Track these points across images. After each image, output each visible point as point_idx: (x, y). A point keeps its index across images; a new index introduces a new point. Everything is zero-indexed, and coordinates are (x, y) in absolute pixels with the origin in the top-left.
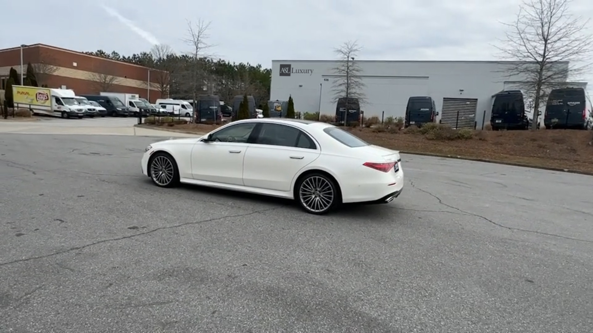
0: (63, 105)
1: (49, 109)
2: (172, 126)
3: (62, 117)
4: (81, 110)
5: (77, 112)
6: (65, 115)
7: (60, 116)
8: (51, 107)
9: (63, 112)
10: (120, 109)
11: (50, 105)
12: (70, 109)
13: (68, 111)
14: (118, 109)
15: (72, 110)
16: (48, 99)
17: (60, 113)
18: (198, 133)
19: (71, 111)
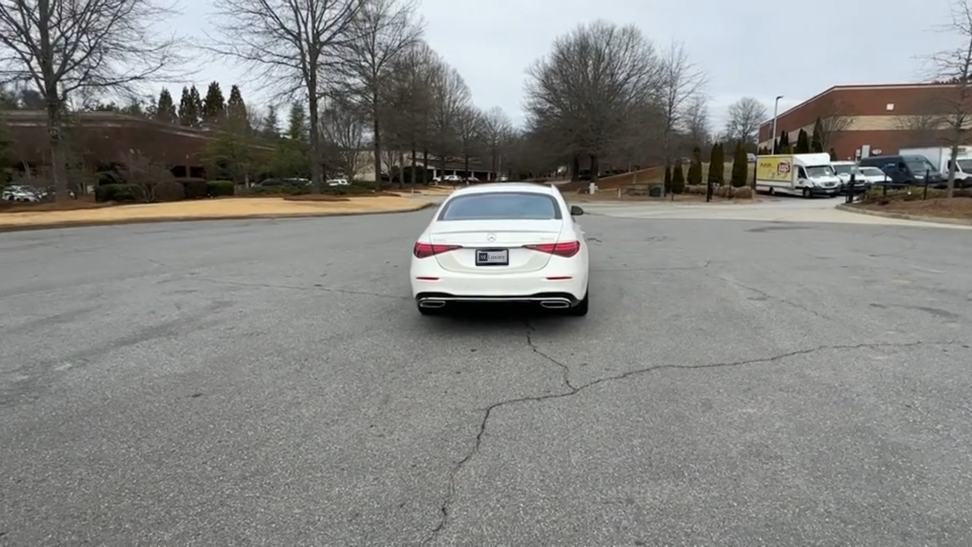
0: (805, 177)
1: (789, 185)
2: (885, 203)
3: (804, 197)
4: (831, 184)
5: (824, 187)
6: (808, 193)
7: (801, 194)
8: (792, 182)
9: (806, 189)
10: (922, 177)
11: (790, 180)
12: (813, 183)
13: (811, 186)
14: (916, 177)
15: (816, 185)
16: (789, 171)
17: (801, 191)
18: (911, 216)
19: (815, 187)
